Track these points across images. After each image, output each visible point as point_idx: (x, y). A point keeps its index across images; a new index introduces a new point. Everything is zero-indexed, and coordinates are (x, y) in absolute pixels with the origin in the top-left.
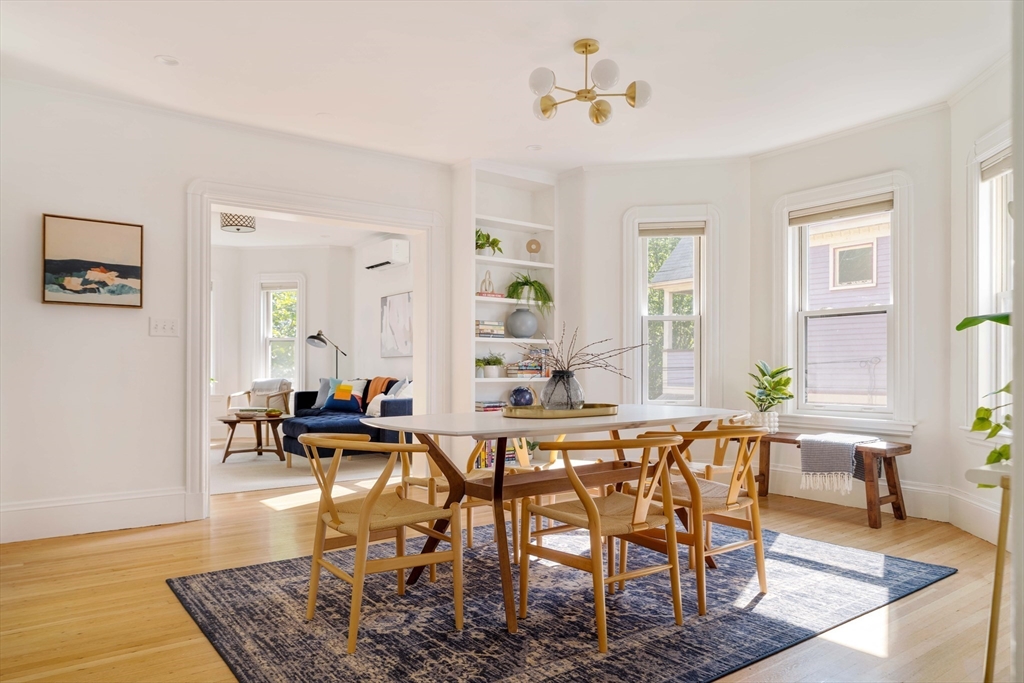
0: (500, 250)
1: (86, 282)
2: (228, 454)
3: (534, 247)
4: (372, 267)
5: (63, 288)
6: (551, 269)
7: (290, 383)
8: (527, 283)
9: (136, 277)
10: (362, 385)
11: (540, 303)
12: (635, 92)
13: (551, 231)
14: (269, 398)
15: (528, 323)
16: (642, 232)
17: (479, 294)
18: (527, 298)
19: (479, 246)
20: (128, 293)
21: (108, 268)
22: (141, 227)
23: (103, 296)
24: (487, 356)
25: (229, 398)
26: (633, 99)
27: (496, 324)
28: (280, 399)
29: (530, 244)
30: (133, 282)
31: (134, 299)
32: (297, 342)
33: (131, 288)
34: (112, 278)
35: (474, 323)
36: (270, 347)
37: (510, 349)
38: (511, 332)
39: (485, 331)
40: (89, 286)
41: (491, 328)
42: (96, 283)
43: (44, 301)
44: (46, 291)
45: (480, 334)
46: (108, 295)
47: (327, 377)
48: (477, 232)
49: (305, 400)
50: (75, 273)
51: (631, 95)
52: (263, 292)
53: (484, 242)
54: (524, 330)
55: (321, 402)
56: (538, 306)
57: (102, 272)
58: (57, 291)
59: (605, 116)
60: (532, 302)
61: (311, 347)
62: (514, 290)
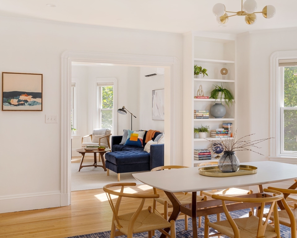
0: (207, 74)
1: (19, 101)
2: (81, 167)
3: (224, 72)
4: (148, 76)
5: (10, 104)
6: (233, 83)
7: (110, 131)
8: (221, 90)
9: (40, 98)
10: (143, 133)
11: (227, 100)
12: (266, 11)
13: (233, 64)
14: (100, 139)
15: (221, 110)
16: (281, 64)
17: (196, 97)
18: (221, 98)
19: (195, 73)
20: (36, 105)
21: (28, 94)
22: (42, 75)
23: (26, 107)
24: (200, 127)
25: (83, 138)
26: (266, 14)
27: (205, 111)
28: (105, 139)
29: (222, 70)
30: (38, 100)
31: (39, 107)
32: (113, 111)
33: (37, 102)
34: (30, 99)
35: (193, 111)
36: (101, 113)
37: (212, 124)
38: (213, 115)
39: (199, 115)
40: (20, 103)
41: (202, 114)
42: (23, 101)
43: (3, 110)
44: (4, 106)
45: (197, 117)
46: (28, 106)
47: (127, 129)
48: (195, 67)
49: (117, 140)
50: (15, 97)
51: (265, 12)
52: (98, 87)
53: (198, 71)
54: (219, 114)
55: (124, 141)
56: (226, 102)
57: (26, 96)
58: (8, 105)
59: (253, 21)
60: (223, 100)
61: (120, 114)
62: (214, 94)
